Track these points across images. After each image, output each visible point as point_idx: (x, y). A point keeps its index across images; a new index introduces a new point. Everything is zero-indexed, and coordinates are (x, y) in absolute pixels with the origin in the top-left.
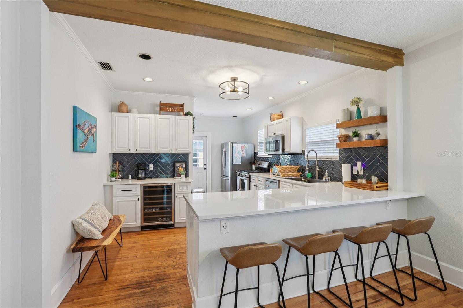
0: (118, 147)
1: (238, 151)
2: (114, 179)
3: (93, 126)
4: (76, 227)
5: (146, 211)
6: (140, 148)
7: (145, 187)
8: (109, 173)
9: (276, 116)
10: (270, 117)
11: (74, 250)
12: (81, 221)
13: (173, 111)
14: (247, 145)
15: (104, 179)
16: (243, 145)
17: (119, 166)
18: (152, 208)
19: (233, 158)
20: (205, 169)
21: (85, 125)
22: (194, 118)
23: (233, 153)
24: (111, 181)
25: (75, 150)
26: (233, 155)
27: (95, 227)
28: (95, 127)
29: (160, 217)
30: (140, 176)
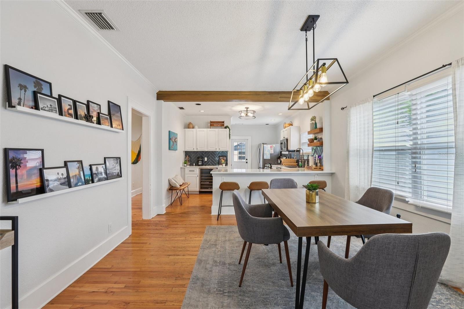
0: (188, 148)
1: (268, 149)
2: (186, 165)
3: (176, 138)
4: (170, 182)
5: (202, 183)
6: (199, 148)
7: (201, 169)
8: (183, 162)
9: (287, 125)
10: (284, 126)
11: (170, 189)
12: (172, 179)
13: (218, 126)
15: (181, 165)
16: (272, 145)
17: (188, 158)
18: (205, 182)
19: (264, 155)
20: (247, 162)
21: (173, 138)
22: (230, 130)
24: (184, 166)
25: (169, 149)
26: (264, 152)
27: (177, 183)
28: (177, 138)
29: (209, 187)
30: (199, 164)
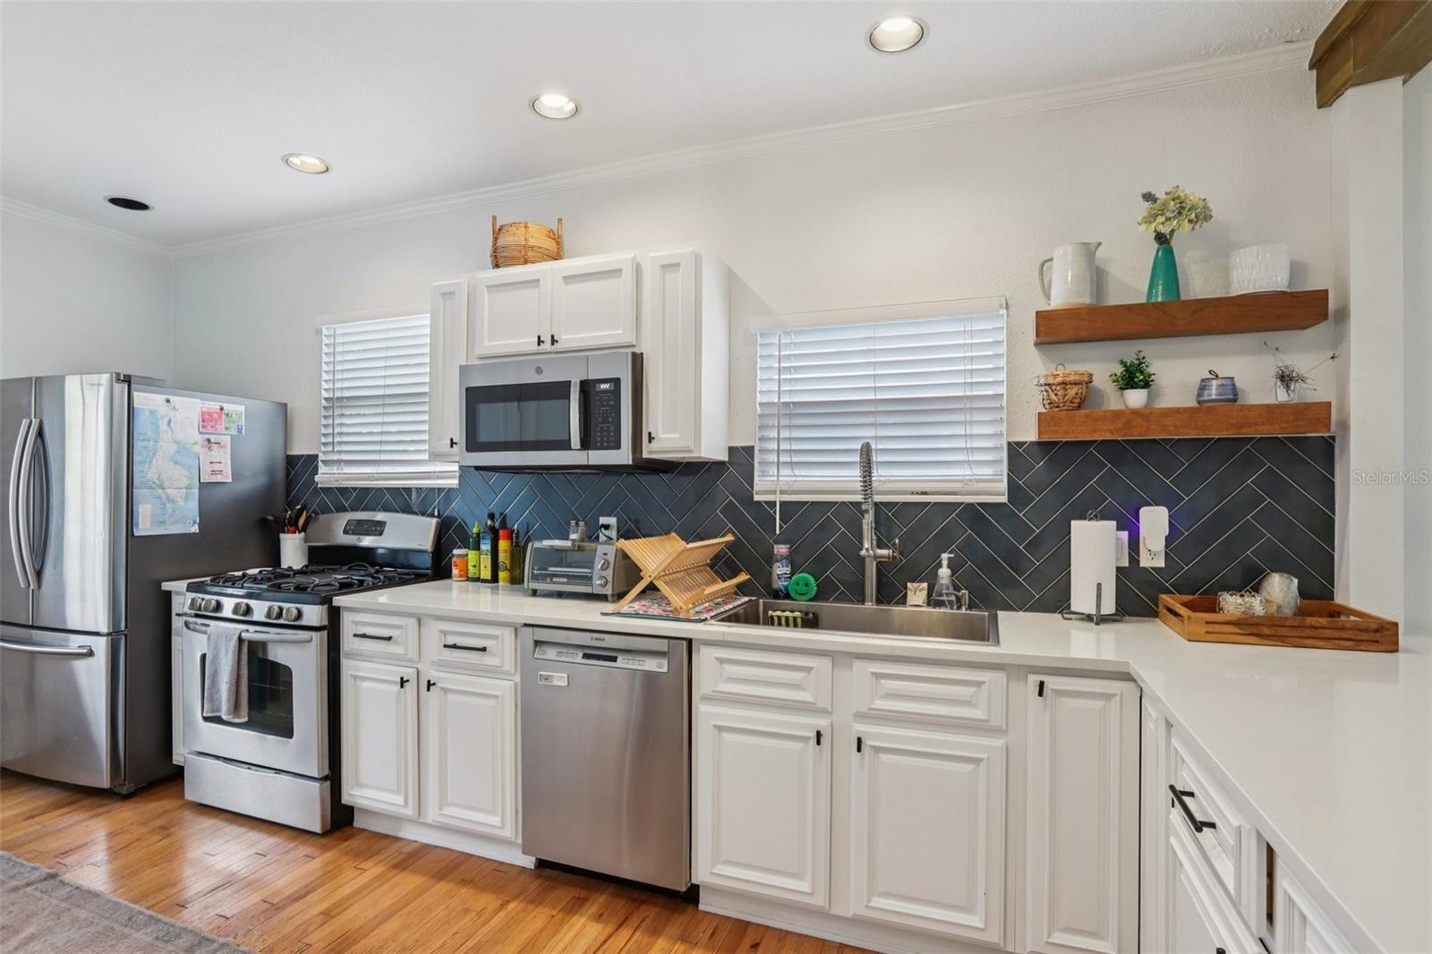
1: (178, 443)
10: (496, 239)
14: (242, 408)
16: (213, 406)
23: (137, 458)
26: (137, 468)
